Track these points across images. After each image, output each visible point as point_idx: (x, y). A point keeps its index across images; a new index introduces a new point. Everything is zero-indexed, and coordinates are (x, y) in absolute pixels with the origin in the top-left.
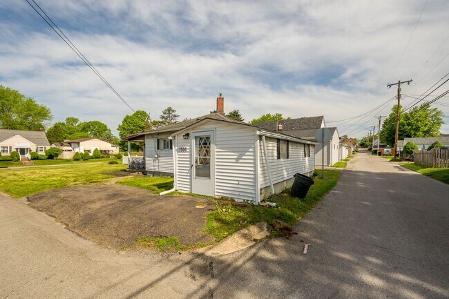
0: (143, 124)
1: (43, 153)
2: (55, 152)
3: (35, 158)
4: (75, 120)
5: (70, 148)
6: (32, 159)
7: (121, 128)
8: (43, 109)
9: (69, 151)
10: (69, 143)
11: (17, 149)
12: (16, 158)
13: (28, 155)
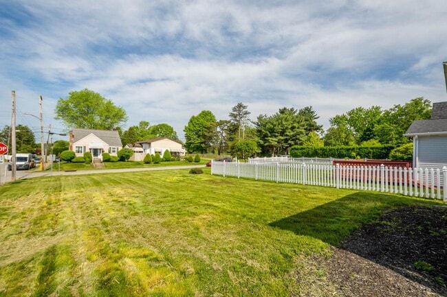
0: (208, 124)
1: (115, 155)
2: (126, 154)
3: (107, 160)
4: (147, 124)
5: (141, 149)
6: (104, 161)
7: (187, 129)
8: (120, 110)
9: (140, 152)
10: (141, 144)
11: (90, 149)
12: (88, 159)
13: (100, 157)
